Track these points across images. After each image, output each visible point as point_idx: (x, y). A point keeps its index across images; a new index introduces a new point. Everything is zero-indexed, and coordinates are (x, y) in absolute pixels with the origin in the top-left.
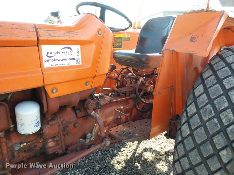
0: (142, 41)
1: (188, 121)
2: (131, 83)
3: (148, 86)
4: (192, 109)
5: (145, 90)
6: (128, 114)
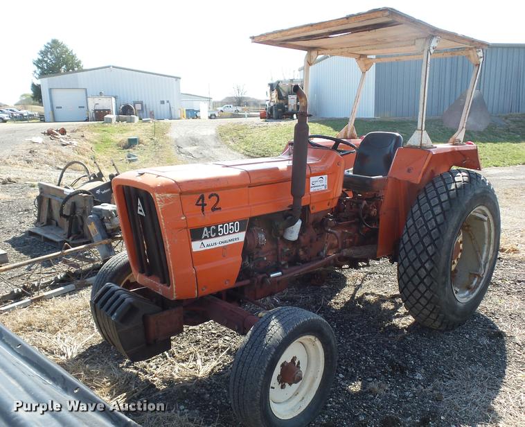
0: (361, 160)
1: (407, 232)
2: (351, 208)
3: (372, 210)
4: (410, 222)
5: (369, 214)
6: (351, 240)
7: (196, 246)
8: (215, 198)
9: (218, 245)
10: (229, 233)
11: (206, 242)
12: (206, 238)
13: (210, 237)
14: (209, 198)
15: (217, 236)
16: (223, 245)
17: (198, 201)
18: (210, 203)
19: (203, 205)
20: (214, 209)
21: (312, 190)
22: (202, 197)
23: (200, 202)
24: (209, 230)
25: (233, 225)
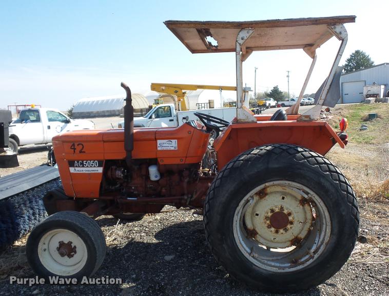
7: (72, 170)
8: (81, 146)
9: (84, 172)
10: (91, 167)
11: (77, 169)
12: (76, 166)
13: (79, 167)
14: (78, 145)
15: (83, 166)
16: (87, 172)
17: (72, 146)
18: (78, 148)
19: (75, 149)
20: (81, 152)
21: (159, 149)
22: (74, 145)
23: (73, 147)
24: (78, 162)
25: (94, 162)
